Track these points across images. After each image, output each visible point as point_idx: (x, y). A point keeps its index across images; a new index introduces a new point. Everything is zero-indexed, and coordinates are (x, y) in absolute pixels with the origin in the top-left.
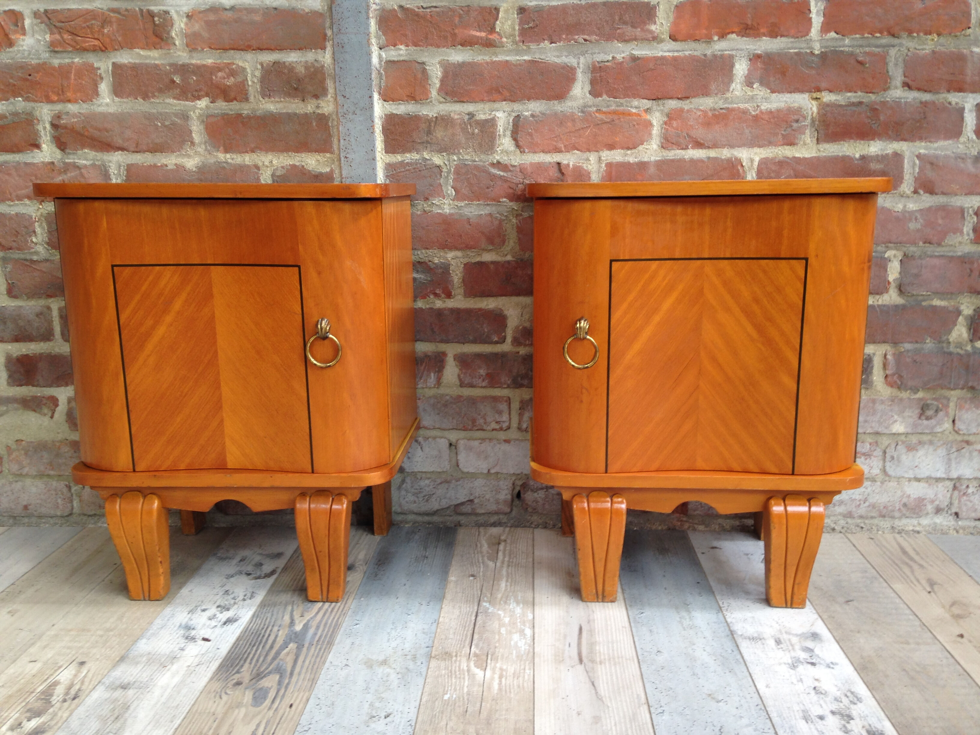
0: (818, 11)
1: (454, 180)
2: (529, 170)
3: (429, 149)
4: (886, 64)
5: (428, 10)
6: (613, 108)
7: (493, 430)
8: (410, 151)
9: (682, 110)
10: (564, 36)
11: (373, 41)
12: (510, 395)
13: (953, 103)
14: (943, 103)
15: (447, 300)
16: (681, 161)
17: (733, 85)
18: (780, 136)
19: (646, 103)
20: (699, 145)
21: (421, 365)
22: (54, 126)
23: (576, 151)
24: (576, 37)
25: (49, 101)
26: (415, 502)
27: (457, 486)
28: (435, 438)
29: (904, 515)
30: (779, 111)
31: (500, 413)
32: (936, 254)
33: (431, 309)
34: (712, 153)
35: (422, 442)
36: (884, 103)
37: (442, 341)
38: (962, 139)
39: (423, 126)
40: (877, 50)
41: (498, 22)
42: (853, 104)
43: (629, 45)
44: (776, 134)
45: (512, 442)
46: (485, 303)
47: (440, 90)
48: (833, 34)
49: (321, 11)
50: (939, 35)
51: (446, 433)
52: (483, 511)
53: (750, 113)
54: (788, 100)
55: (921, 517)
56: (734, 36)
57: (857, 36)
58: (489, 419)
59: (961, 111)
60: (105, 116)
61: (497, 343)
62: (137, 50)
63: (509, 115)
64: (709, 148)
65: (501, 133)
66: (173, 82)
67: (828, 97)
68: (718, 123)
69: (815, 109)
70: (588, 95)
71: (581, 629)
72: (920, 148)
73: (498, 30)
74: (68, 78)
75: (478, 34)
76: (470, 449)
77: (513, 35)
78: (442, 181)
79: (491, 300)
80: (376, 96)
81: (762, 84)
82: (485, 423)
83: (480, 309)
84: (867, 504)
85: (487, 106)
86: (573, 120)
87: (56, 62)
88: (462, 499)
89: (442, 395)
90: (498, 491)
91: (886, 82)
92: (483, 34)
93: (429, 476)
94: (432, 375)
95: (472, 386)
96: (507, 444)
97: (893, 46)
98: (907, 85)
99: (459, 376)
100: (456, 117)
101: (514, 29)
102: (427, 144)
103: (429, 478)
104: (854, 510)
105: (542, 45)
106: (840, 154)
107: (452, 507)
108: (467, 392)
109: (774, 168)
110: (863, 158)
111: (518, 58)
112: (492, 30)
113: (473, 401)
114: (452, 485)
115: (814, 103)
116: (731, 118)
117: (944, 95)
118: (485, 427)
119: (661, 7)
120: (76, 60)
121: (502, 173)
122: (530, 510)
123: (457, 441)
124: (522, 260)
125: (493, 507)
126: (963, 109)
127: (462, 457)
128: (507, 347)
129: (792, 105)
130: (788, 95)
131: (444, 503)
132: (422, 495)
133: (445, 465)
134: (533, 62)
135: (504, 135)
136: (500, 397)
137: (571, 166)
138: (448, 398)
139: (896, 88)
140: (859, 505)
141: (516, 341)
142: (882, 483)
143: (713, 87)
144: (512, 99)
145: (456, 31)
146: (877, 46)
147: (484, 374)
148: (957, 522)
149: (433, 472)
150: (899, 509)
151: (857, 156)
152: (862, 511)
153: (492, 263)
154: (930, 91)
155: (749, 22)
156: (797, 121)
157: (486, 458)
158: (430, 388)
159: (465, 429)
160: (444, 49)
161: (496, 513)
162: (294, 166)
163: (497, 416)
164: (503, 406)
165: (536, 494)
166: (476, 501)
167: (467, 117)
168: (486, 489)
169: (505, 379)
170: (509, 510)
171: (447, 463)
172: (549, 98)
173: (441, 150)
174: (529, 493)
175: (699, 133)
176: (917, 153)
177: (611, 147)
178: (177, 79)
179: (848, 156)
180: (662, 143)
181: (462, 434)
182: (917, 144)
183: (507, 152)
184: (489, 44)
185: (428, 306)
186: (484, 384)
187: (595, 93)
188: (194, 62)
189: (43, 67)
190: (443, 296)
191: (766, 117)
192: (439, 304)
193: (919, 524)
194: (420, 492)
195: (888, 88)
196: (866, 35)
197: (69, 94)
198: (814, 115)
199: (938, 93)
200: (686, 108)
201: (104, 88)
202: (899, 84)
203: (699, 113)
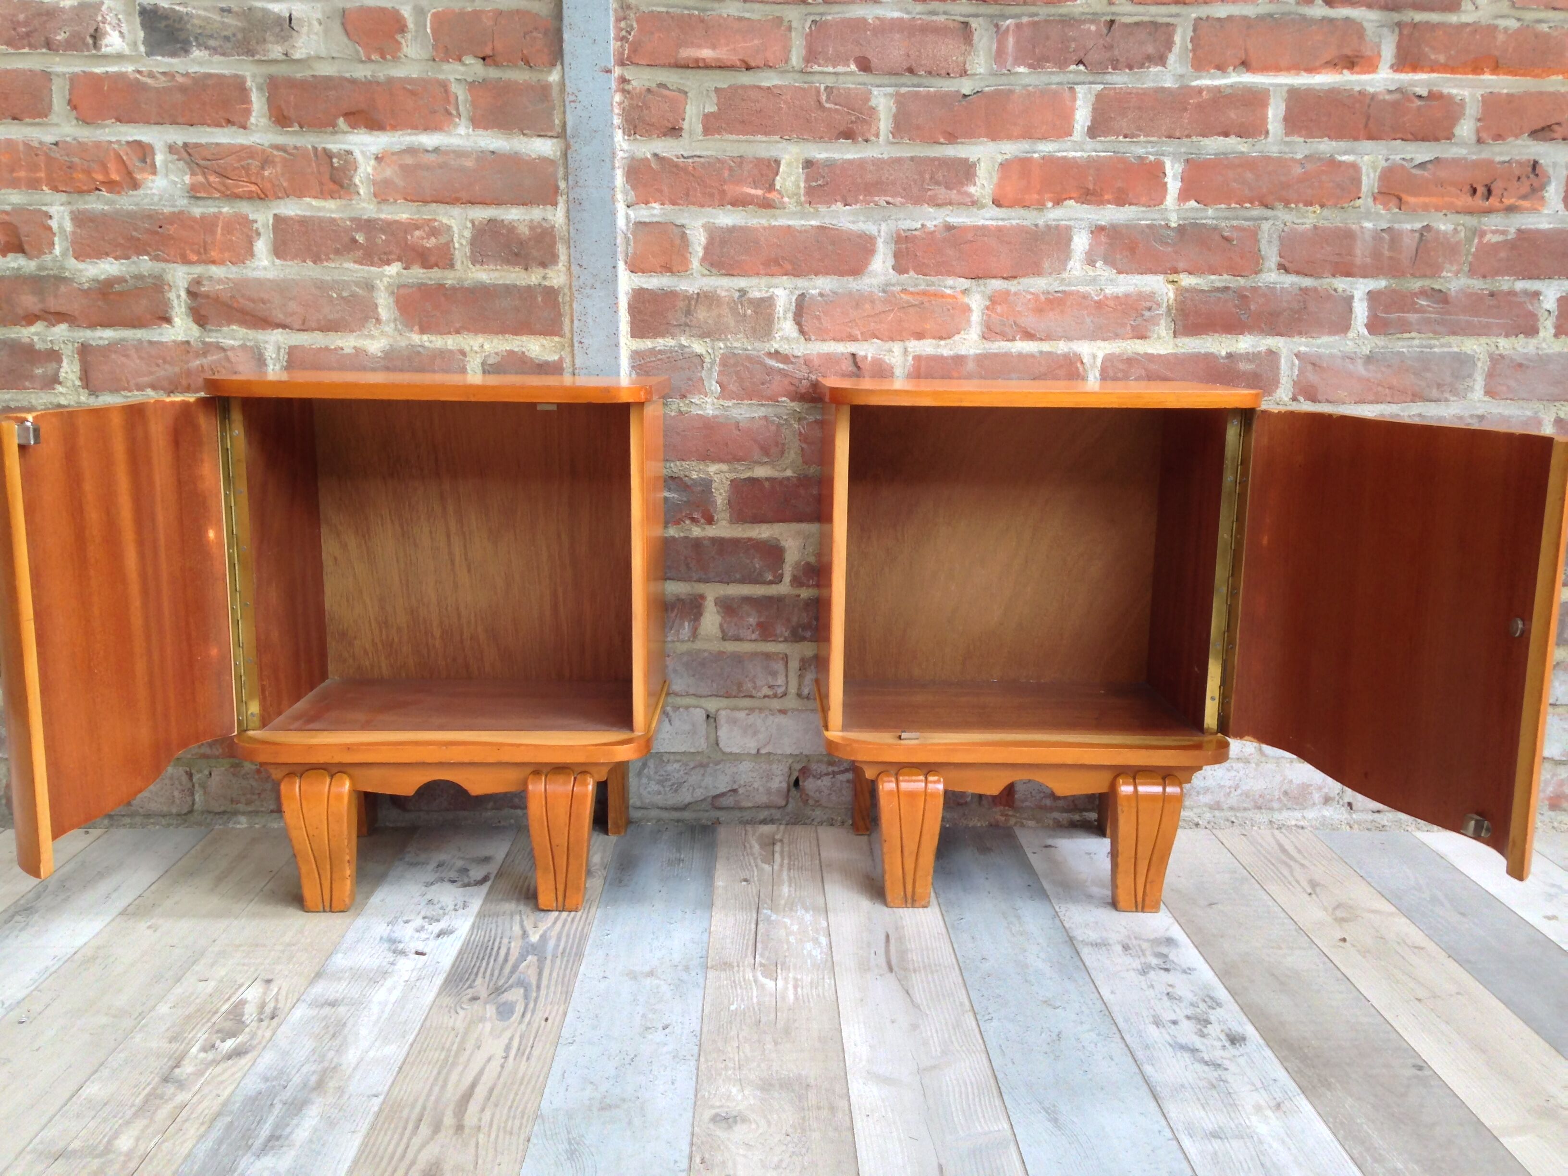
0: (1174, 175)
1: (720, 373)
2: (816, 362)
3: (687, 333)
4: (1257, 241)
5: (690, 160)
6: (922, 287)
7: (765, 697)
8: (663, 336)
9: (1008, 293)
10: (861, 197)
11: (619, 196)
12: (787, 652)
13: (1340, 290)
14: (1327, 290)
15: (707, 527)
16: (1007, 355)
17: (1071, 264)
18: (1129, 327)
19: (963, 283)
20: (1029, 336)
21: (672, 610)
22: (191, 293)
23: (875, 340)
24: (877, 199)
25: (186, 261)
26: (659, 793)
27: (716, 771)
28: (687, 708)
29: (1285, 805)
30: (1127, 296)
31: (774, 674)
33: (686, 538)
34: (1046, 347)
35: (671, 713)
36: (1255, 289)
37: (699, 581)
38: (1351, 334)
39: (681, 304)
40: (1246, 224)
41: (778, 178)
42: (1217, 289)
43: (942, 210)
44: (1123, 325)
45: (790, 713)
46: (757, 531)
47: (704, 260)
48: (1193, 203)
49: (552, 157)
50: (1322, 206)
51: (703, 702)
52: (750, 805)
53: (1092, 297)
54: (1138, 283)
55: (1305, 809)
56: (1072, 202)
57: (1223, 206)
58: (759, 683)
59: (1348, 300)
60: (260, 282)
61: (771, 583)
62: (308, 200)
63: (792, 292)
64: (1041, 339)
65: (781, 315)
66: (355, 241)
67: (1187, 281)
68: (1052, 309)
69: (1171, 295)
70: (891, 271)
71: (888, 937)
72: (1300, 345)
73: (778, 187)
74: (213, 232)
75: (753, 192)
76: (734, 722)
77: (798, 194)
78: (704, 374)
79: (764, 526)
80: (621, 266)
81: (1106, 262)
82: (754, 688)
83: (750, 539)
84: (1239, 791)
85: (764, 281)
86: (872, 302)
87: (197, 211)
88: (722, 789)
89: (699, 651)
90: (769, 777)
91: (1258, 264)
92: (759, 192)
93: (678, 757)
94: (686, 624)
95: (738, 639)
96: (782, 716)
97: (1266, 219)
98: (1282, 267)
99: (721, 625)
100: (724, 294)
101: (798, 187)
102: (685, 327)
103: (678, 761)
104: (1223, 799)
105: (833, 207)
106: (1203, 351)
107: (709, 799)
108: (731, 647)
109: (1121, 366)
110: (1230, 355)
111: (803, 222)
112: (771, 187)
113: (738, 659)
114: (709, 770)
115: (1170, 286)
116: (1068, 303)
117: (1328, 280)
118: (754, 693)
119: (982, 164)
120: (225, 210)
121: (781, 366)
122: (811, 802)
123: (717, 711)
124: (806, 476)
125: (763, 799)
126: (1352, 297)
127: (723, 733)
128: (784, 588)
129: (1143, 289)
130: (1139, 277)
131: (699, 794)
132: (670, 783)
133: (701, 744)
134: (822, 228)
135: (785, 318)
136: (774, 653)
137: (869, 359)
138: (706, 654)
139: (1270, 270)
140: (1229, 794)
141: (796, 581)
142: (1257, 765)
143: (1046, 265)
144: (796, 272)
145: (725, 187)
146: (1246, 219)
147: (754, 624)
148: (1350, 814)
149: (684, 753)
150: (1279, 798)
151: (1223, 353)
152: (1233, 800)
153: (767, 479)
154: (1311, 276)
155: (1091, 187)
156: (1150, 309)
157: (755, 733)
158: (683, 641)
159: (728, 696)
160: (710, 209)
161: (767, 807)
162: (511, 353)
163: (770, 679)
164: (779, 666)
165: (819, 782)
166: (741, 791)
167: (737, 294)
168: (754, 775)
169: (781, 630)
170: (783, 803)
171: (703, 740)
172: (842, 274)
173: (703, 335)
174: (811, 780)
175: (1029, 321)
176: (1296, 351)
177: (920, 336)
178: (360, 238)
179: (1212, 354)
180: (983, 333)
181: (724, 702)
182: (1296, 339)
183: (787, 339)
184: (766, 205)
185: (682, 535)
186: (754, 637)
187: (899, 268)
188: (383, 216)
189: (179, 218)
190: (702, 521)
191: (1111, 303)
192: (696, 532)
193: (1304, 817)
194: (666, 780)
195: (1260, 271)
196: (1233, 205)
197: (214, 254)
198: (1171, 302)
199: (1319, 277)
200: (1013, 289)
201: (262, 246)
202: (1273, 266)
203: (1029, 297)
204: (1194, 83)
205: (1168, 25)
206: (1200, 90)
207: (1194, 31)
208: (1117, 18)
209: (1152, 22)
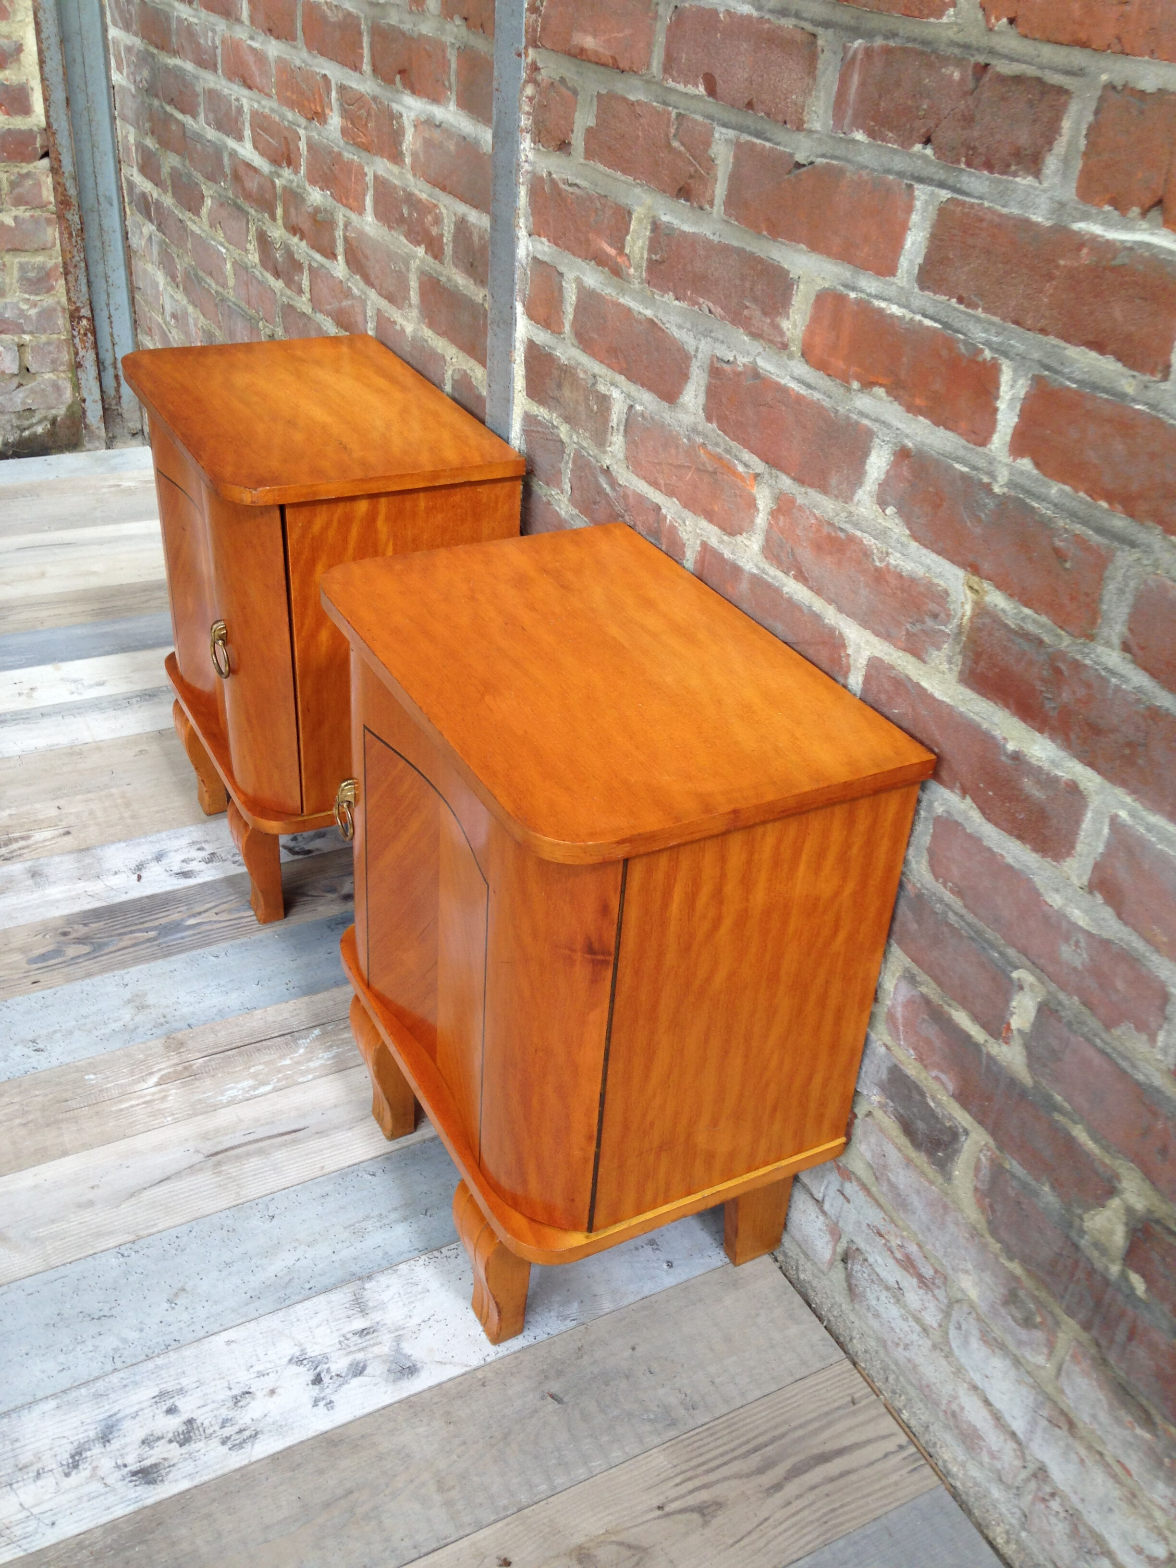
0: (1012, 400)
1: (572, 474)
2: (632, 501)
3: (558, 411)
4: (1101, 580)
5: (570, 189)
6: (719, 450)
8: (543, 404)
9: (793, 501)
11: (522, 222)
17: (861, 493)
18: (904, 631)
19: (759, 466)
20: (802, 576)
22: (344, 236)
23: (675, 500)
24: (701, 300)
25: (343, 203)
29: (950, 1428)
30: (913, 581)
32: (1098, 1042)
34: (818, 604)
36: (1077, 666)
39: (555, 372)
40: (1096, 539)
41: (628, 237)
42: (1026, 636)
43: (754, 343)
44: (899, 624)
47: (572, 325)
48: (1027, 463)
49: (488, 154)
53: (873, 560)
54: (933, 566)
55: (970, 1457)
56: (882, 392)
57: (1068, 488)
60: (367, 237)
62: (385, 160)
63: (624, 400)
64: (813, 590)
65: (615, 425)
66: (403, 213)
67: (997, 599)
68: (831, 553)
69: (968, 610)
72: (1123, 805)
73: (627, 251)
74: (351, 179)
75: (609, 250)
77: (641, 267)
78: (562, 465)
80: (519, 308)
81: (900, 512)
85: (610, 374)
87: (345, 154)
91: (1093, 622)
92: (613, 252)
97: (1133, 544)
98: (1128, 648)
100: (582, 375)
101: (643, 256)
102: (557, 402)
105: (666, 298)
106: (985, 726)
109: (887, 686)
110: (1017, 757)
115: (973, 595)
116: (848, 554)
119: (801, 287)
121: (608, 489)
129: (936, 581)
130: (934, 556)
134: (653, 324)
135: (617, 430)
137: (668, 522)
139: (1108, 644)
143: (835, 480)
144: (628, 376)
145: (591, 236)
146: (1100, 530)
150: (946, 1412)
151: (1011, 747)
155: (903, 374)
156: (935, 616)
160: (580, 261)
162: (465, 374)
167: (590, 381)
172: (662, 394)
173: (568, 419)
176: (1113, 811)
177: (708, 517)
178: (405, 211)
180: (764, 547)
182: (1120, 793)
183: (617, 459)
184: (618, 272)
187: (707, 413)
188: (417, 192)
189: (339, 157)
191: (893, 582)
195: (1092, 638)
196: (1082, 494)
197: (351, 200)
198: (965, 621)
200: (801, 500)
201: (369, 201)
202: (1116, 641)
203: (813, 521)
204: (1078, 226)
205: (1061, 91)
206: (1080, 242)
207: (1097, 112)
208: (993, 62)
209: (1039, 80)
